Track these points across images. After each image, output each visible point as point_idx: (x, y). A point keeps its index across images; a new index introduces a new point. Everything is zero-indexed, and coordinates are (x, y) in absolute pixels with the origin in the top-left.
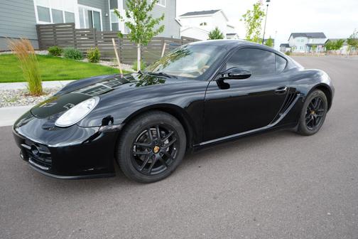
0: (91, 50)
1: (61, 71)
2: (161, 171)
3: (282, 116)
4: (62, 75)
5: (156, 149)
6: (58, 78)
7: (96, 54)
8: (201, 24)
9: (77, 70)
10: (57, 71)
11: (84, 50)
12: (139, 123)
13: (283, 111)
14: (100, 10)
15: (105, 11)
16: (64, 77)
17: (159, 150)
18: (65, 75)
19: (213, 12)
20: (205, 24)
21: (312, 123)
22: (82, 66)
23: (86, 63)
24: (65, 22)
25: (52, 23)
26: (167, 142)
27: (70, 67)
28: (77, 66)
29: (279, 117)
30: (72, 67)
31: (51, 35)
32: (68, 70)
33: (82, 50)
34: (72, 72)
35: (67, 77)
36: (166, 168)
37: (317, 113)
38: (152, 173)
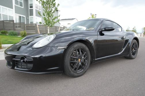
0: (22, 32)
1: (8, 40)
2: (81, 71)
3: (124, 50)
4: (9, 42)
5: (79, 60)
6: (7, 43)
7: (25, 33)
8: (68, 24)
9: (16, 40)
10: (6, 40)
11: (19, 32)
12: (73, 47)
13: (124, 48)
14: (25, 16)
15: (27, 16)
16: (11, 43)
17: (80, 61)
18: (11, 42)
19: (73, 19)
20: (70, 24)
21: (134, 54)
22: (18, 38)
23: (19, 37)
24: (8, 20)
25: (2, 20)
26: (83, 57)
27: (12, 39)
28: (16, 38)
29: (122, 50)
30: (14, 39)
31: (2, 25)
32: (12, 40)
33: (17, 32)
34: (13, 41)
35: (12, 43)
36: (83, 70)
37: (135, 49)
38: (77, 72)
